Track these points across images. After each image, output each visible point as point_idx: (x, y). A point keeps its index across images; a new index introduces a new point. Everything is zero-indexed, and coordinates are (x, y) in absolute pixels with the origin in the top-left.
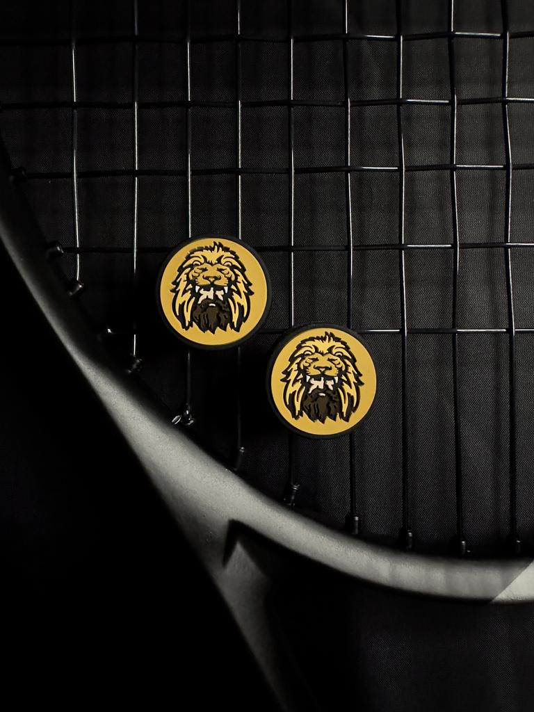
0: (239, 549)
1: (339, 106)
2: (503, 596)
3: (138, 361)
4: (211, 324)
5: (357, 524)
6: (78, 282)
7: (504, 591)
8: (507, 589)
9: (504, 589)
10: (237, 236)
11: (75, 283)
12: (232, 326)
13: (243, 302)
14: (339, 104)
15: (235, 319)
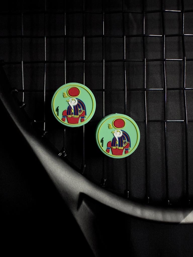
1: (121, 37)
3: (46, 132)
5: (128, 194)
11: (22, 103)
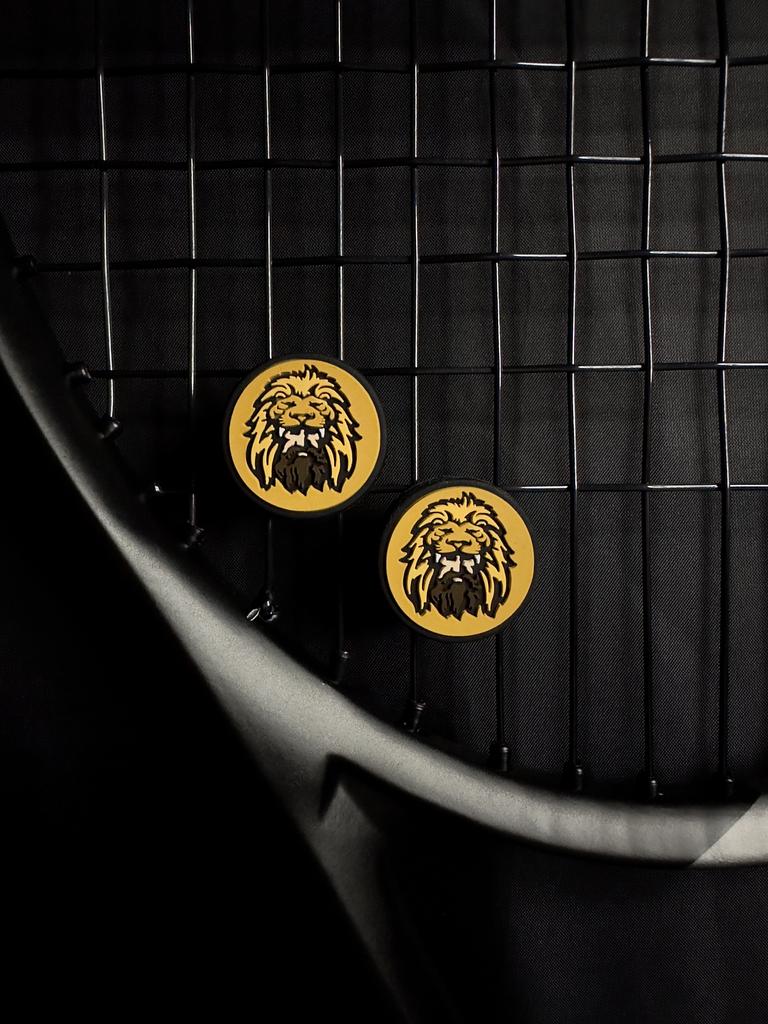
0: (341, 794)
1: (484, 166)
2: (708, 856)
3: (198, 531)
4: (302, 481)
5: (505, 758)
6: (112, 420)
7: (709, 850)
8: (714, 847)
9: (710, 846)
10: (338, 356)
11: (108, 421)
12: (331, 485)
13: (347, 450)
14: (484, 162)
15: (335, 475)
